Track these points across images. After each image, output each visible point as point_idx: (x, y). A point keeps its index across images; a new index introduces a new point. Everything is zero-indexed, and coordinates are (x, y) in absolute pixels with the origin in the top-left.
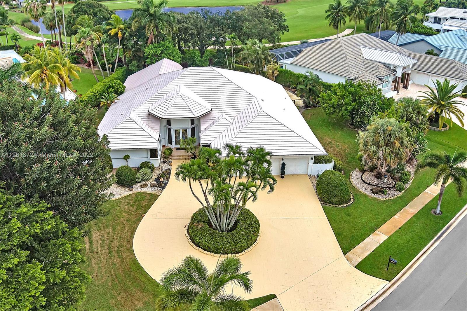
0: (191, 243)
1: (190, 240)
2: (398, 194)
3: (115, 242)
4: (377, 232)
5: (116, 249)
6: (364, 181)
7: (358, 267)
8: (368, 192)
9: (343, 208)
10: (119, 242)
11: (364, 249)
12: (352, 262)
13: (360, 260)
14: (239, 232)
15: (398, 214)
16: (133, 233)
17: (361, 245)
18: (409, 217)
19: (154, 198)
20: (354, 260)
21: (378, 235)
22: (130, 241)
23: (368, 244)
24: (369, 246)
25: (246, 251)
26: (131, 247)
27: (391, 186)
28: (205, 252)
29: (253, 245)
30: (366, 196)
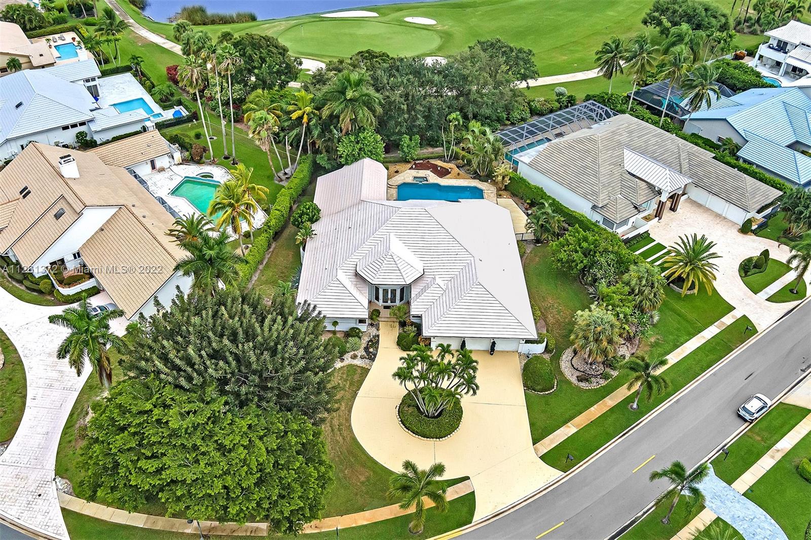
0: (402, 425)
1: (400, 422)
2: (603, 383)
3: (335, 419)
4: (569, 424)
5: (337, 427)
6: (573, 366)
7: (543, 458)
8: (574, 380)
9: (544, 396)
10: (339, 420)
11: (552, 441)
12: (539, 453)
13: (546, 451)
14: (445, 419)
15: (595, 406)
16: (350, 411)
17: (551, 436)
18: (605, 410)
19: (366, 371)
20: (541, 451)
21: (569, 427)
22: (348, 420)
23: (557, 436)
24: (558, 438)
25: (449, 436)
26: (350, 425)
27: (599, 373)
28: (414, 435)
29: (456, 431)
30: (569, 383)
